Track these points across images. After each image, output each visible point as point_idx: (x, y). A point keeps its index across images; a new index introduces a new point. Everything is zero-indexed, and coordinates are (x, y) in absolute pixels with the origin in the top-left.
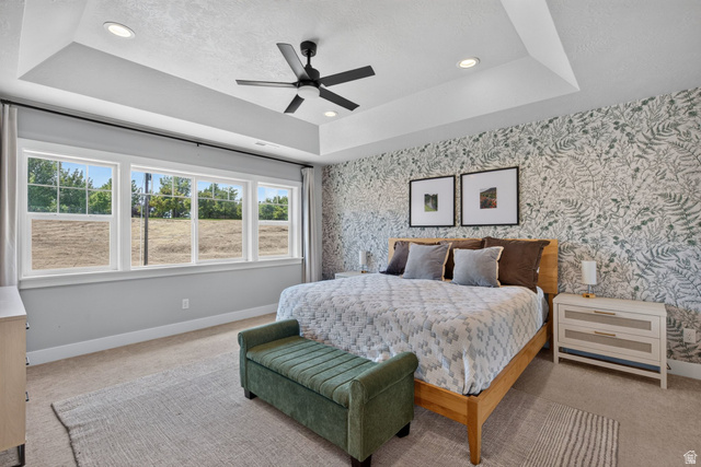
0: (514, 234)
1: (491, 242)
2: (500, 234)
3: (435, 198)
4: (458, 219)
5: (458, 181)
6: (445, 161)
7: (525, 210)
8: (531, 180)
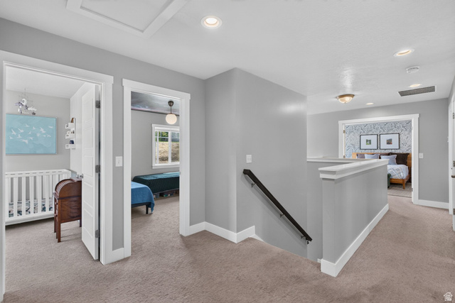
0: (398, 152)
1: (392, 154)
2: (393, 151)
3: (370, 141)
4: (378, 147)
5: (378, 136)
6: (374, 130)
7: (401, 145)
8: (403, 137)
